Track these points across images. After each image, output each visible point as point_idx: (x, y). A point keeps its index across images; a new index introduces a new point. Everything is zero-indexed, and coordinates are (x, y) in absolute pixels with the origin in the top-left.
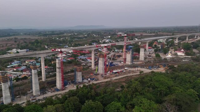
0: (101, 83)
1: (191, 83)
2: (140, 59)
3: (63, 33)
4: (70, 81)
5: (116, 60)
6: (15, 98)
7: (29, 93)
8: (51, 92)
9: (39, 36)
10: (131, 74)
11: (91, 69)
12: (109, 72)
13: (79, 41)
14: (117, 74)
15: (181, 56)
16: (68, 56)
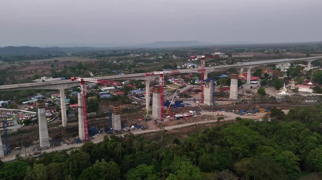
0: (149, 133)
1: (298, 140)
2: (231, 97)
3: (129, 54)
4: (103, 129)
5: (191, 97)
6: (13, 149)
7: (35, 144)
8: (68, 144)
9: (90, 58)
10: (206, 121)
11: (144, 111)
12: (169, 116)
13: (146, 66)
14: (181, 120)
15: (307, 93)
16: (119, 89)
